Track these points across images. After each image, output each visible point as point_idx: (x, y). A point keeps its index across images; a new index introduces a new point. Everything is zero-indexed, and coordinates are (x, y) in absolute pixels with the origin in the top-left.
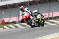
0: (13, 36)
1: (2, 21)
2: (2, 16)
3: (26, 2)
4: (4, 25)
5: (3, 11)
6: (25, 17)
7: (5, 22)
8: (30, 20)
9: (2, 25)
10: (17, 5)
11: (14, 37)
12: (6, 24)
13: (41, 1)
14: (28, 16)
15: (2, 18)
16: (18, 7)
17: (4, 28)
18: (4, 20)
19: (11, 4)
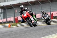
2: (15, 14)
4: (18, 23)
5: (16, 9)
7: (19, 20)
9: (15, 23)
12: (19, 22)
17: (17, 26)
18: (17, 18)
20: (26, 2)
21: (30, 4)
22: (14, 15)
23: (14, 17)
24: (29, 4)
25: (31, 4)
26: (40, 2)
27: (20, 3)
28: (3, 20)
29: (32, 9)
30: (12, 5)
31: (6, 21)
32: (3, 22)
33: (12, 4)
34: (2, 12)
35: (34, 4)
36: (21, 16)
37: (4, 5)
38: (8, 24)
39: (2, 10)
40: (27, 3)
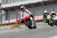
1: (18, 21)
3: (41, 2)
6: (25, 17)
8: (30, 21)
9: (18, 25)
10: (32, 5)
13: (55, 1)
14: (27, 17)
15: (18, 17)
16: (33, 7)
17: (20, 28)
19: (27, 4)
20: (28, 4)
21: (33, 6)
22: (17, 17)
23: (17, 18)
26: (43, 3)
28: (5, 22)
29: (35, 10)
31: (8, 23)
32: (6, 24)
33: (14, 6)
34: (5, 13)
37: (7, 7)
38: (11, 26)
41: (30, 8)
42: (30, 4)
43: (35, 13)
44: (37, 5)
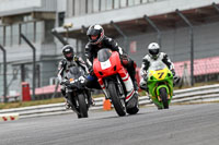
0: (169, 134)
5: (133, 41)
10: (183, 17)
11: (171, 137)
20: (169, 14)
21: (187, 21)
24: (181, 18)
25: (188, 18)
27: (148, 15)
30: (118, 24)
34: (80, 51)
35: (203, 21)
36: (90, 63)
38: (103, 98)
39: (80, 44)
40: (172, 17)
41: (178, 30)
42: (176, 13)
43: (195, 49)
44: (203, 15)
